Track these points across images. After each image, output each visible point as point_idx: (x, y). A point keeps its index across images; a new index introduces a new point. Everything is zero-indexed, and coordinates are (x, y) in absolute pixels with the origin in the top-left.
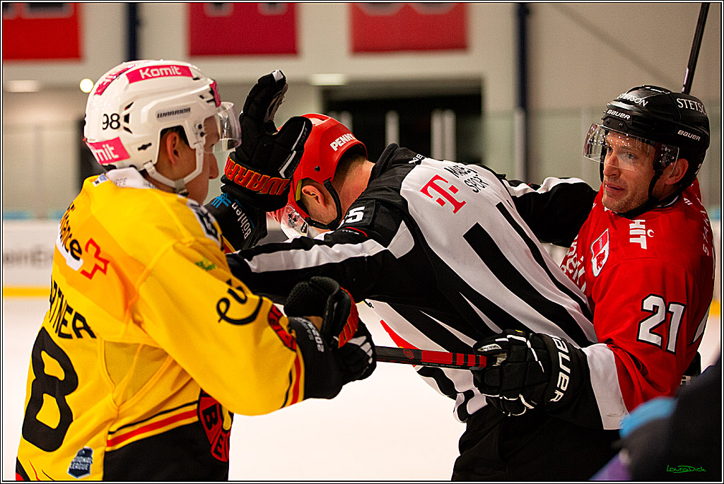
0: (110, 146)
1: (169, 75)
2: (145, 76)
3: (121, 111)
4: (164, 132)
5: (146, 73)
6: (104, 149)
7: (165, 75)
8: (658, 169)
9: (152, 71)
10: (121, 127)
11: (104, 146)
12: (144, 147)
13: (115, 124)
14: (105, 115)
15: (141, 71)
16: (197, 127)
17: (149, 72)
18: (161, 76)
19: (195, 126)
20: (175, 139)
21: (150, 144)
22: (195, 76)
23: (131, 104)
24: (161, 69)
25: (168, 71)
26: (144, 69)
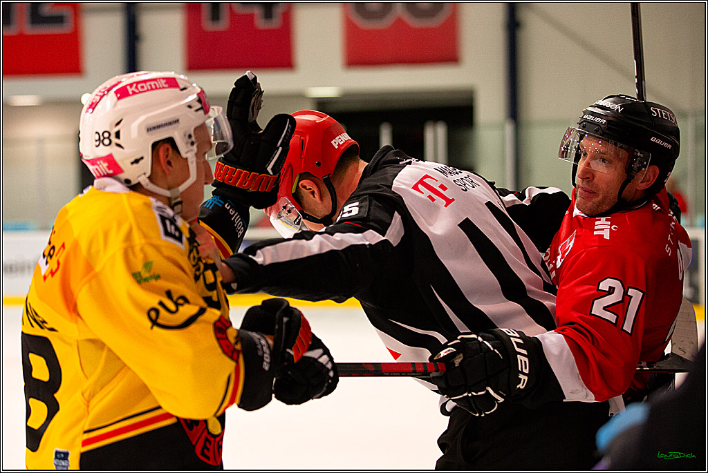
0: (104, 162)
1: (156, 88)
2: (133, 91)
3: (111, 128)
4: (155, 146)
5: (133, 88)
6: (98, 165)
7: (152, 89)
8: (629, 173)
9: (139, 86)
10: (113, 144)
11: (98, 163)
12: (137, 161)
13: (106, 142)
14: (97, 133)
15: (128, 87)
16: (187, 137)
17: (137, 88)
18: (148, 90)
19: (185, 135)
20: (168, 150)
21: (142, 158)
22: (182, 87)
23: (121, 121)
24: (148, 84)
25: (155, 85)
26: (131, 85)
